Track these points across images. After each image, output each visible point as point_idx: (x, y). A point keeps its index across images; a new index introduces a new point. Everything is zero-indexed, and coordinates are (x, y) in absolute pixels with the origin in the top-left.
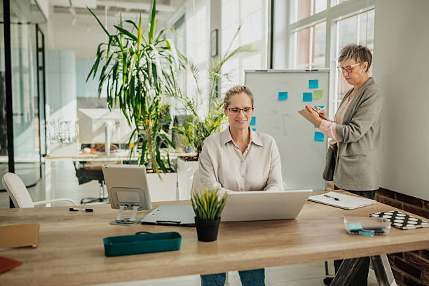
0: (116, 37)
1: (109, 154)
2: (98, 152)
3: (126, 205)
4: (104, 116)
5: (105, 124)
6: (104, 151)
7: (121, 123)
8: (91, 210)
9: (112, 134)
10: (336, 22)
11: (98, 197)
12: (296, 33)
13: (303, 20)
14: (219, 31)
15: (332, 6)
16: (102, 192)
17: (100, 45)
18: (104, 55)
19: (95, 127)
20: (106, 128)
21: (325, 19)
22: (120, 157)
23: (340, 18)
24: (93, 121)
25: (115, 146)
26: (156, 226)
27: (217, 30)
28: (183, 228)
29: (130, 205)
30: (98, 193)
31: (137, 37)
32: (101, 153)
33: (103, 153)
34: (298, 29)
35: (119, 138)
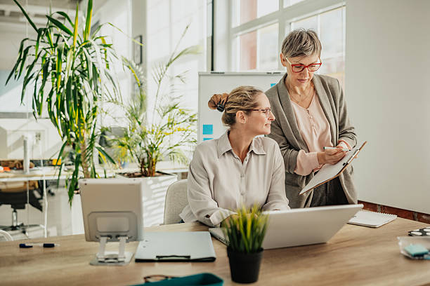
0: (45, 30)
1: (28, 173)
2: (14, 171)
3: (109, 236)
4: (22, 127)
5: (23, 136)
6: (22, 169)
7: (41, 136)
8: (52, 246)
9: (33, 149)
10: (290, 24)
11: (10, 225)
12: (238, 38)
13: (247, 24)
14: (143, 38)
15: (285, 7)
16: (15, 218)
17: (23, 41)
18: (32, 51)
19: (11, 141)
20: (25, 143)
21: (277, 20)
22: (42, 176)
23: (295, 19)
24: (8, 133)
25: (36, 163)
26: (157, 264)
27: (141, 37)
28: (195, 264)
29: (114, 235)
30: (11, 220)
31: (72, 32)
32: (18, 172)
33: (21, 171)
34: (240, 33)
35: (41, 153)
